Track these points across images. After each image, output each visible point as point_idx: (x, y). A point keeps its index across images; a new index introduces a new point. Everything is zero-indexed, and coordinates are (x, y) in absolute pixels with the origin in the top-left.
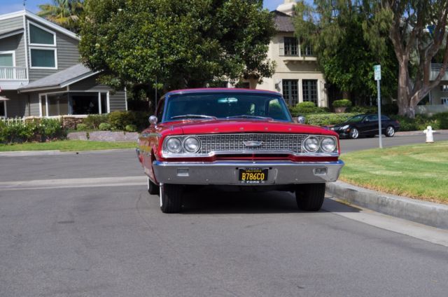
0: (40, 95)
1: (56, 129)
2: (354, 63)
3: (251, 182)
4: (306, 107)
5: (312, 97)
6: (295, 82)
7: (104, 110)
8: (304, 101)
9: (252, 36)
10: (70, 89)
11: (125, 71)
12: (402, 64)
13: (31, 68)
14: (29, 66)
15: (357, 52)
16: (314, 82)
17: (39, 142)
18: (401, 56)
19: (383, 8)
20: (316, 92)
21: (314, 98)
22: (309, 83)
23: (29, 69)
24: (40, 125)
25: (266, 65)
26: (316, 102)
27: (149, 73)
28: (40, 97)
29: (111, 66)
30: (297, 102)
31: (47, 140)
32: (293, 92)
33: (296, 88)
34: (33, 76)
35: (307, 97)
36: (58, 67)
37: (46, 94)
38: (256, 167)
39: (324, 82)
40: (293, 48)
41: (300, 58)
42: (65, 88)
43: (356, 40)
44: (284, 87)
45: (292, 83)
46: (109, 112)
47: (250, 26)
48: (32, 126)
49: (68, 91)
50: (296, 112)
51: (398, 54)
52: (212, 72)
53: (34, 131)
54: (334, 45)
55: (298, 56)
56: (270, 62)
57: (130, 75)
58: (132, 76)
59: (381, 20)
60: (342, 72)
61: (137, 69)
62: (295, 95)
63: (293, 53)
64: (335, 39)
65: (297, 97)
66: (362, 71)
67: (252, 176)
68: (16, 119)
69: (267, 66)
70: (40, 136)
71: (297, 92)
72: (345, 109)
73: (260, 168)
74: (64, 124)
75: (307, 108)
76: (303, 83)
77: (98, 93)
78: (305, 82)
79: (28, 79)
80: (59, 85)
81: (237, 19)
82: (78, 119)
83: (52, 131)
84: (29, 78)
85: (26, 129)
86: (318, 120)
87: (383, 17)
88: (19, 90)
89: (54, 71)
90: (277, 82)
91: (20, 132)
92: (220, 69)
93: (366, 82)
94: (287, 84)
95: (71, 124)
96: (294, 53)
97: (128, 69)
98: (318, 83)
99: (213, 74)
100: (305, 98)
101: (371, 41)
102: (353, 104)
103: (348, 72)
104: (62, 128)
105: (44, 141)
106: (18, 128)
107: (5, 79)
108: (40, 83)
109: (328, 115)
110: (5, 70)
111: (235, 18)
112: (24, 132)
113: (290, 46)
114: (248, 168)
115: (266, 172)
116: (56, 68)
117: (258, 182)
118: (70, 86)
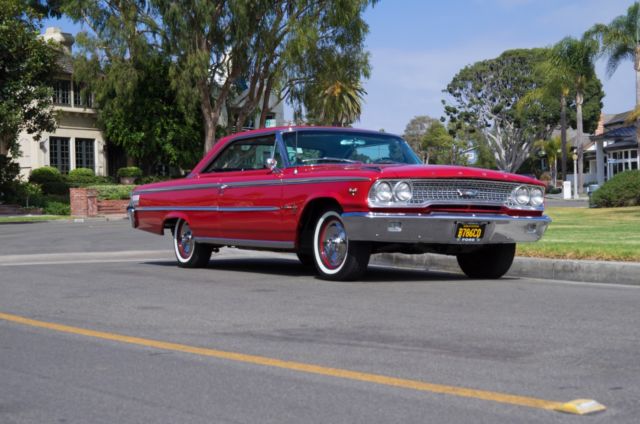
2: (149, 119)
3: (467, 240)
4: (83, 175)
5: (87, 163)
6: (66, 140)
8: (77, 167)
9: (33, 73)
12: (210, 124)
15: (153, 104)
16: (90, 142)
18: (209, 113)
19: (198, 50)
20: (92, 156)
21: (90, 163)
22: (84, 143)
26: (93, 168)
30: (68, 168)
32: (62, 155)
33: (67, 149)
38: (474, 221)
39: (103, 142)
40: (63, 95)
41: (73, 109)
43: (150, 89)
44: (51, 148)
45: (62, 143)
47: (29, 60)
50: (71, 181)
51: (205, 111)
54: (128, 94)
55: (70, 106)
59: (195, 65)
60: (131, 130)
62: (65, 158)
63: (63, 101)
64: (130, 85)
65: (68, 161)
66: (159, 130)
67: (469, 233)
71: (67, 155)
72: (133, 179)
73: (479, 222)
75: (84, 177)
76: (76, 143)
78: (78, 141)
81: (15, 49)
86: (104, 193)
87: (197, 61)
90: (43, 140)
93: (163, 144)
94: (56, 143)
96: (65, 102)
98: (96, 143)
100: (79, 163)
101: (180, 92)
102: (145, 174)
103: (140, 129)
109: (116, 187)
111: (11, 47)
113: (60, 92)
114: (467, 222)
115: (483, 227)
117: (473, 240)
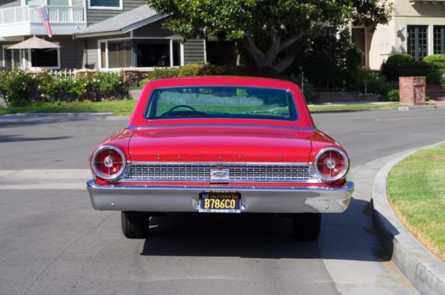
0: (99, 42)
1: (114, 85)
4: (436, 61)
6: (424, 28)
7: (177, 62)
8: (435, 53)
10: (134, 36)
11: (196, 14)
13: (90, 7)
14: (87, 6)
17: (93, 101)
22: (442, 30)
23: (87, 9)
24: (94, 80)
25: (381, 7)
27: (227, 16)
28: (99, 44)
29: (180, 9)
30: (426, 54)
31: (103, 99)
32: (420, 42)
33: (425, 36)
34: (92, 18)
35: (439, 48)
36: (124, 7)
37: (106, 41)
42: (128, 34)
44: (409, 36)
45: (420, 31)
46: (182, 64)
48: (84, 81)
49: (131, 37)
52: (308, 17)
53: (86, 87)
56: (387, 4)
57: (203, 20)
58: (205, 20)
61: (211, 11)
62: (423, 45)
65: (426, 47)
68: (65, 73)
69: (383, 10)
70: (94, 94)
71: (425, 42)
74: (124, 80)
75: (437, 63)
76: (435, 31)
77: (169, 40)
78: (437, 28)
79: (85, 21)
80: (121, 30)
82: (144, 72)
83: (108, 87)
84: (88, 20)
85: (77, 85)
88: (75, 35)
89: (118, 12)
90: (400, 28)
91: (70, 88)
92: (319, 13)
94: (413, 31)
95: (134, 80)
97: (200, 12)
99: (310, 19)
100: (436, 49)
104: (122, 84)
105: (99, 100)
106: (66, 83)
107: (58, 21)
108: (100, 27)
110: (58, 10)
112: (74, 89)
116: (121, 7)
118: (134, 31)
